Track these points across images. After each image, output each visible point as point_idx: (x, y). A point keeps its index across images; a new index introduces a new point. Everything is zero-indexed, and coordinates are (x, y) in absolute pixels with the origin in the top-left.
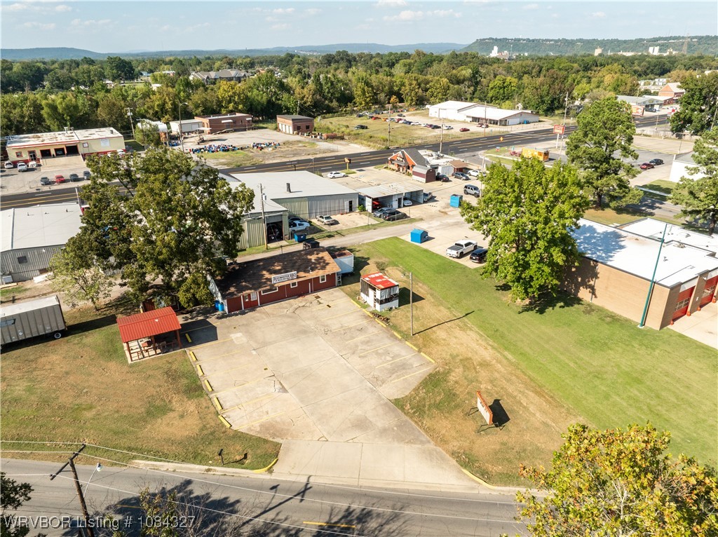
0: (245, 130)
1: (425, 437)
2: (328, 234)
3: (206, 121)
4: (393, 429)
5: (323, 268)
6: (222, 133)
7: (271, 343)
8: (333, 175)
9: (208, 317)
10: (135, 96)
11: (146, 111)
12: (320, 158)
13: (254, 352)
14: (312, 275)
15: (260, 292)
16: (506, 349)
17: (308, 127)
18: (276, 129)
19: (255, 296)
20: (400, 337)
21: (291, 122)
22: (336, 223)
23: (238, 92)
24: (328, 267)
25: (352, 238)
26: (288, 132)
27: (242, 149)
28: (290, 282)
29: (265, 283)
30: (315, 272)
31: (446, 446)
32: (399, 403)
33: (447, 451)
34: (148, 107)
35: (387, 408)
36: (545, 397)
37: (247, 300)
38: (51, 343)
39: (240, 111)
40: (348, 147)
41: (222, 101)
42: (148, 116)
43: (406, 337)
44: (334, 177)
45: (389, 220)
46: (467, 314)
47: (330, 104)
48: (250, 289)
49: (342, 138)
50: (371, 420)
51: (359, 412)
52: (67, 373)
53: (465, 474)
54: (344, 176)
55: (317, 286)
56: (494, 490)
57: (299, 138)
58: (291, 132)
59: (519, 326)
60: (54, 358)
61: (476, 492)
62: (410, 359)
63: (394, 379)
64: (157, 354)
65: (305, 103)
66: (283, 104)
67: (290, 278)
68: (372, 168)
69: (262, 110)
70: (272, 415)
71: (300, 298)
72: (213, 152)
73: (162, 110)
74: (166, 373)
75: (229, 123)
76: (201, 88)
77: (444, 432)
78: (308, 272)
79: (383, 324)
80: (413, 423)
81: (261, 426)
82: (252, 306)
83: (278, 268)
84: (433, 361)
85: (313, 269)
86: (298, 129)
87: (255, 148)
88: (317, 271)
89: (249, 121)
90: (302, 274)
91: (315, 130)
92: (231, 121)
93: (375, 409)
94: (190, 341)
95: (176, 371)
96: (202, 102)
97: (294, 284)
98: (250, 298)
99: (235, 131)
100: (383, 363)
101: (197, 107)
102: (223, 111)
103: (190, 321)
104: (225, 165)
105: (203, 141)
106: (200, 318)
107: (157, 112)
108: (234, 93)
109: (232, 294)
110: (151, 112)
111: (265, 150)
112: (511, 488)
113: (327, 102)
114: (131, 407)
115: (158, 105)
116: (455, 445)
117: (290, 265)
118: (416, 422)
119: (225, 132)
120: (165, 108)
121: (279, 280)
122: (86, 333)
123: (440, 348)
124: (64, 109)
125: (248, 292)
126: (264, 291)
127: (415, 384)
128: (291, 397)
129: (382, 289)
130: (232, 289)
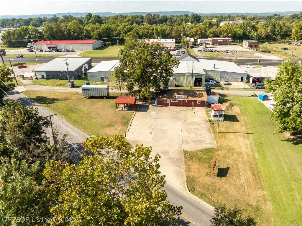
0: (228, 45)
1: (183, 166)
2: (222, 88)
3: (211, 39)
4: (174, 159)
5: (200, 97)
6: (217, 45)
7: (162, 118)
8: (248, 66)
9: (150, 105)
10: (188, 27)
11: (190, 34)
12: (251, 59)
13: (153, 119)
14: (194, 99)
15: (171, 100)
16: (258, 152)
17: (256, 46)
18: (242, 46)
19: (168, 101)
20: (211, 131)
21: (248, 43)
22: (230, 84)
23: (230, 28)
24: (202, 97)
25: (231, 92)
26: (246, 48)
27: (219, 52)
28: (184, 100)
29: (173, 97)
30: (196, 98)
31: (188, 173)
32: (186, 152)
33: (186, 174)
34: (191, 32)
35: (180, 152)
36: (255, 176)
37: (165, 102)
38: (103, 99)
39: (229, 37)
40: (270, 56)
41: (222, 32)
42: (190, 36)
43: (214, 132)
44: (248, 68)
45: (256, 88)
46: (253, 133)
47: (276, 37)
48: (167, 98)
49: (270, 52)
50: (170, 153)
51: (168, 149)
52: (99, 108)
53: (185, 184)
54: (254, 68)
55: (196, 104)
56: (190, 195)
57: (249, 50)
58: (247, 48)
59: (276, 146)
60: (100, 103)
61: (182, 192)
62: (208, 140)
63: (193, 144)
64: (125, 110)
65: (262, 36)
66: (250, 35)
67: (184, 98)
68: (272, 67)
69: (239, 37)
70: (140, 139)
71: (187, 107)
72: (206, 51)
73: (196, 34)
74: (123, 117)
75: (221, 41)
76: (216, 26)
77: (192, 168)
78: (193, 97)
79: (209, 125)
80: (184, 160)
81: (134, 140)
82: (166, 105)
83: (181, 93)
84: (216, 144)
85: (195, 97)
86: (250, 46)
87: (225, 52)
88: (197, 98)
89: (230, 41)
90: (190, 97)
91: (259, 48)
92: (222, 40)
93: (175, 150)
94: (138, 110)
95: (126, 117)
96: (213, 32)
97: (185, 101)
98: (166, 102)
99: (223, 45)
100: (195, 138)
101: (211, 33)
102: (221, 36)
103: (144, 104)
104: (206, 57)
105: (207, 48)
106: (147, 104)
107: (194, 34)
108: (228, 29)
109: (160, 98)
110: (191, 34)
111: (229, 54)
112: (197, 198)
113: (274, 36)
114: (105, 122)
115: (194, 32)
116: (192, 174)
117: (187, 93)
118: (185, 161)
119: (218, 45)
120: (197, 33)
121: (179, 97)
122: (113, 99)
123: (225, 141)
124: (160, 31)
125: (166, 99)
126: (172, 100)
127: (200, 149)
128: (151, 136)
129: (215, 110)
130: (160, 97)
